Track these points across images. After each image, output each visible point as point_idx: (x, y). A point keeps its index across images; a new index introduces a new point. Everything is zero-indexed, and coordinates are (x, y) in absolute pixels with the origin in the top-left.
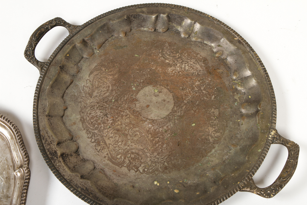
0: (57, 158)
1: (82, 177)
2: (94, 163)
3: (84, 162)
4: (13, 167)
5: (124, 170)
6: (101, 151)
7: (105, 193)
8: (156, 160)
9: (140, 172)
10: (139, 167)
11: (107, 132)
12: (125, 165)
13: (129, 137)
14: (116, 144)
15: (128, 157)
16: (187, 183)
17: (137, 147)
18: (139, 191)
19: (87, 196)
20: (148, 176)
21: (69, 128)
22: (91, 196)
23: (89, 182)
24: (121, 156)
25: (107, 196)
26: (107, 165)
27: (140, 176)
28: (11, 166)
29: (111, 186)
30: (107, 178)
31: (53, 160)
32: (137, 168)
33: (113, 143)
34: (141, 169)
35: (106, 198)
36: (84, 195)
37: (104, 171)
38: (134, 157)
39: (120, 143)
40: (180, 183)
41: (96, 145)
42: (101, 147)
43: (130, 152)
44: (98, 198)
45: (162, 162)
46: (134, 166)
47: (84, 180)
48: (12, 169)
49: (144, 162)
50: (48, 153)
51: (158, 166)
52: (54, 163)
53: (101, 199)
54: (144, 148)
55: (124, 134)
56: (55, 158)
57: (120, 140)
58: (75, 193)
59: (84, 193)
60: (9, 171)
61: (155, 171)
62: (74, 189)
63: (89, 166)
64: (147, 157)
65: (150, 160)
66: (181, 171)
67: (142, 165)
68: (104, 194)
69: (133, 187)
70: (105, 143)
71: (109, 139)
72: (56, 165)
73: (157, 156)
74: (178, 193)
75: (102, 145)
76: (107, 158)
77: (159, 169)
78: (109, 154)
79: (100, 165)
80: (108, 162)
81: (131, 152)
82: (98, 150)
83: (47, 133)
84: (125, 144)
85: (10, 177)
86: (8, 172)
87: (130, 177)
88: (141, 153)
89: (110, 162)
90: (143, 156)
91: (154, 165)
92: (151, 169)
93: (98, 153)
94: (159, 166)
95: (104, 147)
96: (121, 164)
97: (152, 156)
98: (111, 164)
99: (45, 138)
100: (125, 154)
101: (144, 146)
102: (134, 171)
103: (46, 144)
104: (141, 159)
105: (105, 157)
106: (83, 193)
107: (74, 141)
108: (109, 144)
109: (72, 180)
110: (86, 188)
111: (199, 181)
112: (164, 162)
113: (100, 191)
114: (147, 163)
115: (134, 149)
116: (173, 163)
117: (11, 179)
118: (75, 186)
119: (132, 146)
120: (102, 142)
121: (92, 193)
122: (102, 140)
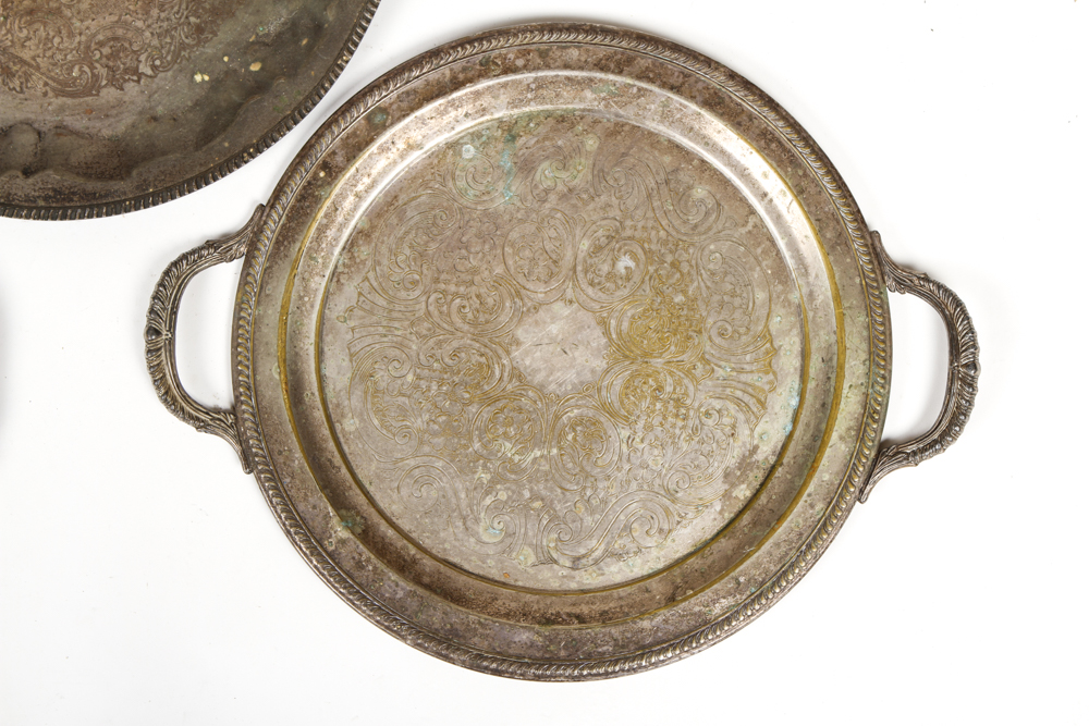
1: (27, 172)
2: (28, 123)
3: (6, 135)
5: (109, 94)
6: (27, 87)
7: (103, 173)
8: (165, 24)
9: (147, 76)
10: (138, 67)
11: (8, 31)
12: (104, 82)
13: (68, 13)
14: (50, 49)
15: (97, 61)
16: (267, 35)
17: (102, 22)
18: (174, 119)
19: (67, 204)
20: (170, 73)
22: (75, 199)
23: (50, 172)
24: (80, 69)
25: (111, 178)
26: (61, 109)
27: (154, 86)
29: (105, 150)
30: (83, 138)
32: (136, 71)
33: (40, 51)
34: (145, 69)
35: (112, 183)
36: (60, 208)
37: (65, 127)
38: (109, 51)
39: (57, 40)
40: (253, 43)
41: (4, 81)
42: (20, 77)
43: (93, 46)
44: (95, 194)
45: (182, 20)
46: (126, 71)
47: (36, 176)
49: (142, 49)
51: (178, 38)
53: (103, 193)
54: (121, 16)
55: (50, 12)
57: (52, 34)
58: (38, 217)
59: (57, 202)
61: (179, 54)
62: (30, 209)
63: (26, 140)
64: (139, 31)
65: (152, 33)
66: (237, 13)
67: (143, 58)
68: (101, 176)
69: (155, 119)
70: (23, 62)
71: (23, 46)
73: (163, 15)
74: (262, 69)
75: (17, 71)
76: (51, 94)
77: (187, 41)
78: (50, 82)
79: (48, 120)
80: (61, 100)
81: (96, 44)
82: (18, 89)
84: (71, 35)
87: (132, 103)
88: (120, 32)
89: (64, 99)
90: (130, 35)
91: (168, 40)
92: (168, 53)
93: (21, 95)
94: (181, 34)
95: (25, 73)
96: (93, 87)
97: (150, 21)
98: (69, 101)
100: (86, 57)
101: (116, 11)
102: (132, 84)
104: (131, 45)
105: (45, 94)
106: (54, 205)
108: (34, 58)
109: (10, 194)
110: (54, 190)
111: (292, 12)
112: (187, 17)
113: (87, 176)
114: (149, 46)
115: (97, 33)
116: (208, 7)
118: (25, 201)
119: (88, 28)
120: (15, 64)
121: (74, 194)
122: (10, 59)
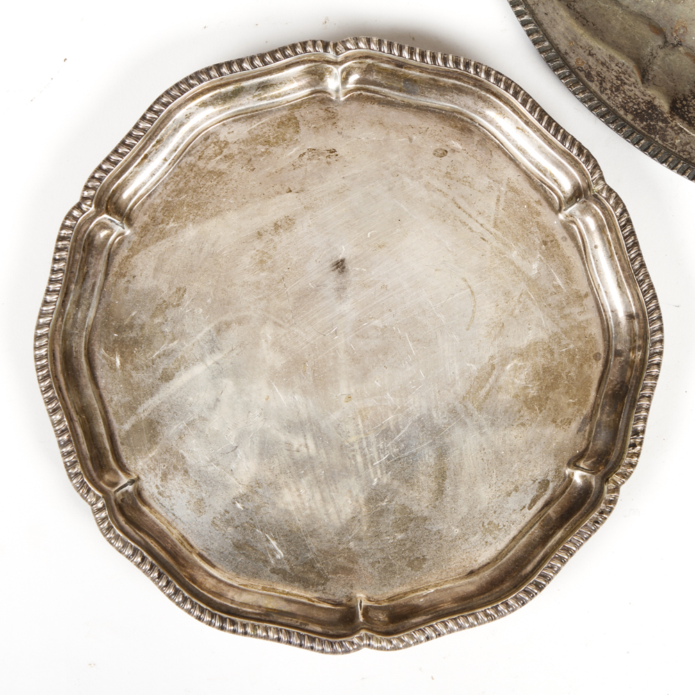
0: (665, 121)
4: (544, 203)
21: (636, 8)
28: (538, 202)
31: (656, 133)
48: (545, 210)
50: (629, 118)
52: (664, 140)
56: (660, 124)
60: (539, 219)
72: (674, 144)
83: (591, 54)
85: (554, 235)
86: (538, 223)
99: (593, 73)
103: (609, 92)
107: (674, 46)
117: (560, 242)
